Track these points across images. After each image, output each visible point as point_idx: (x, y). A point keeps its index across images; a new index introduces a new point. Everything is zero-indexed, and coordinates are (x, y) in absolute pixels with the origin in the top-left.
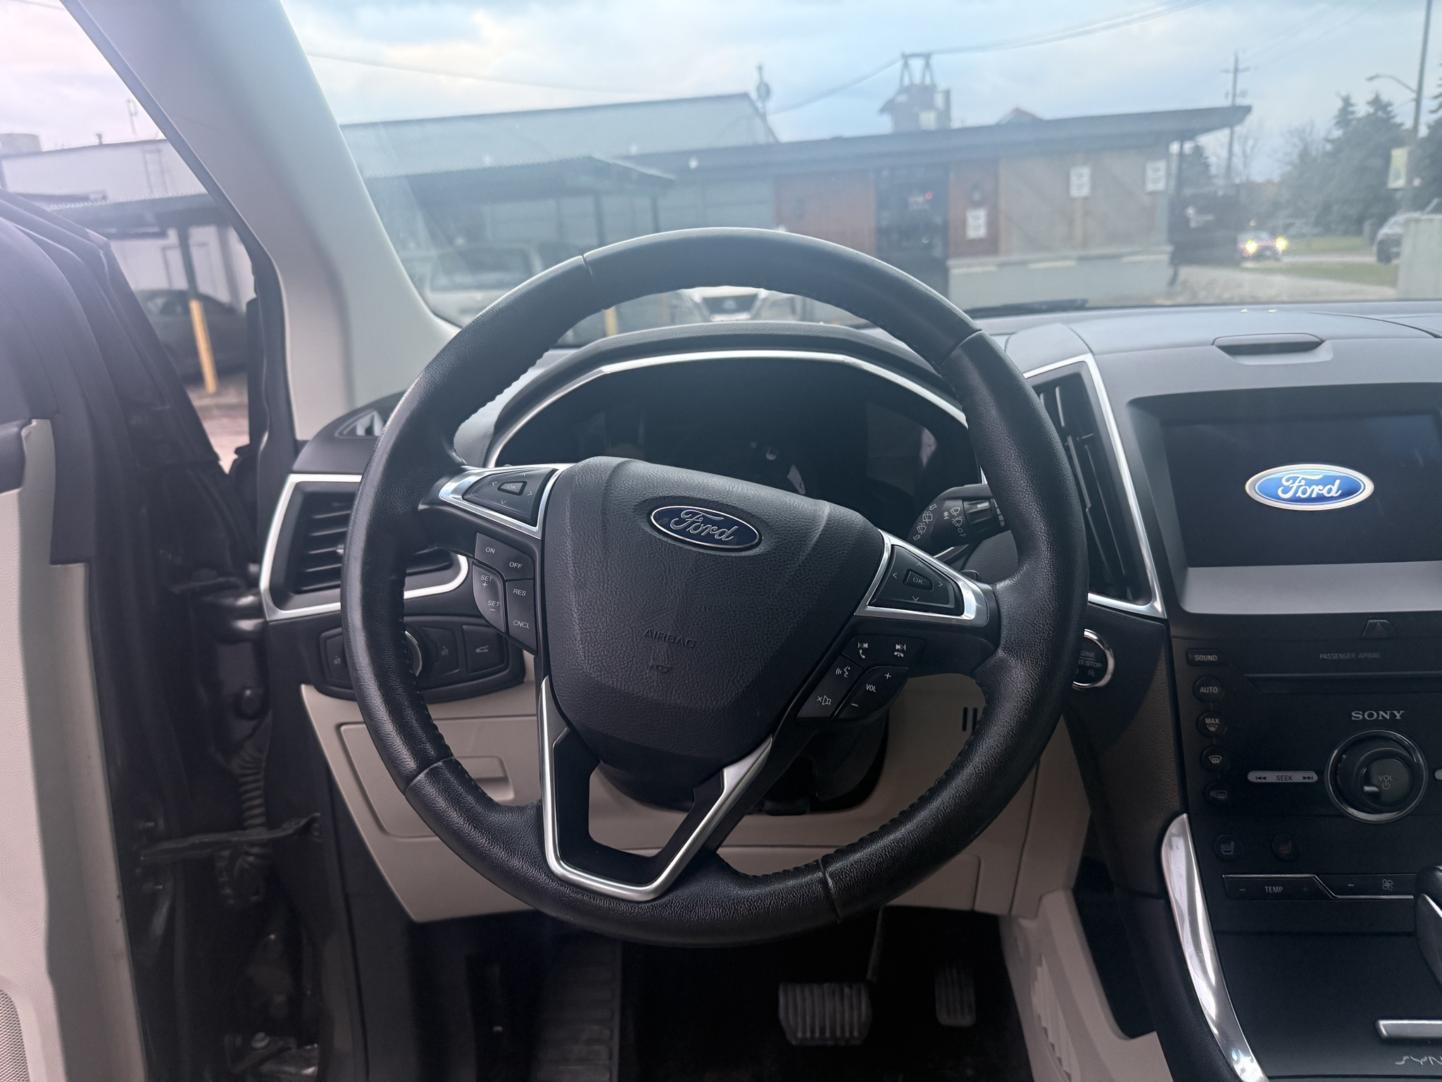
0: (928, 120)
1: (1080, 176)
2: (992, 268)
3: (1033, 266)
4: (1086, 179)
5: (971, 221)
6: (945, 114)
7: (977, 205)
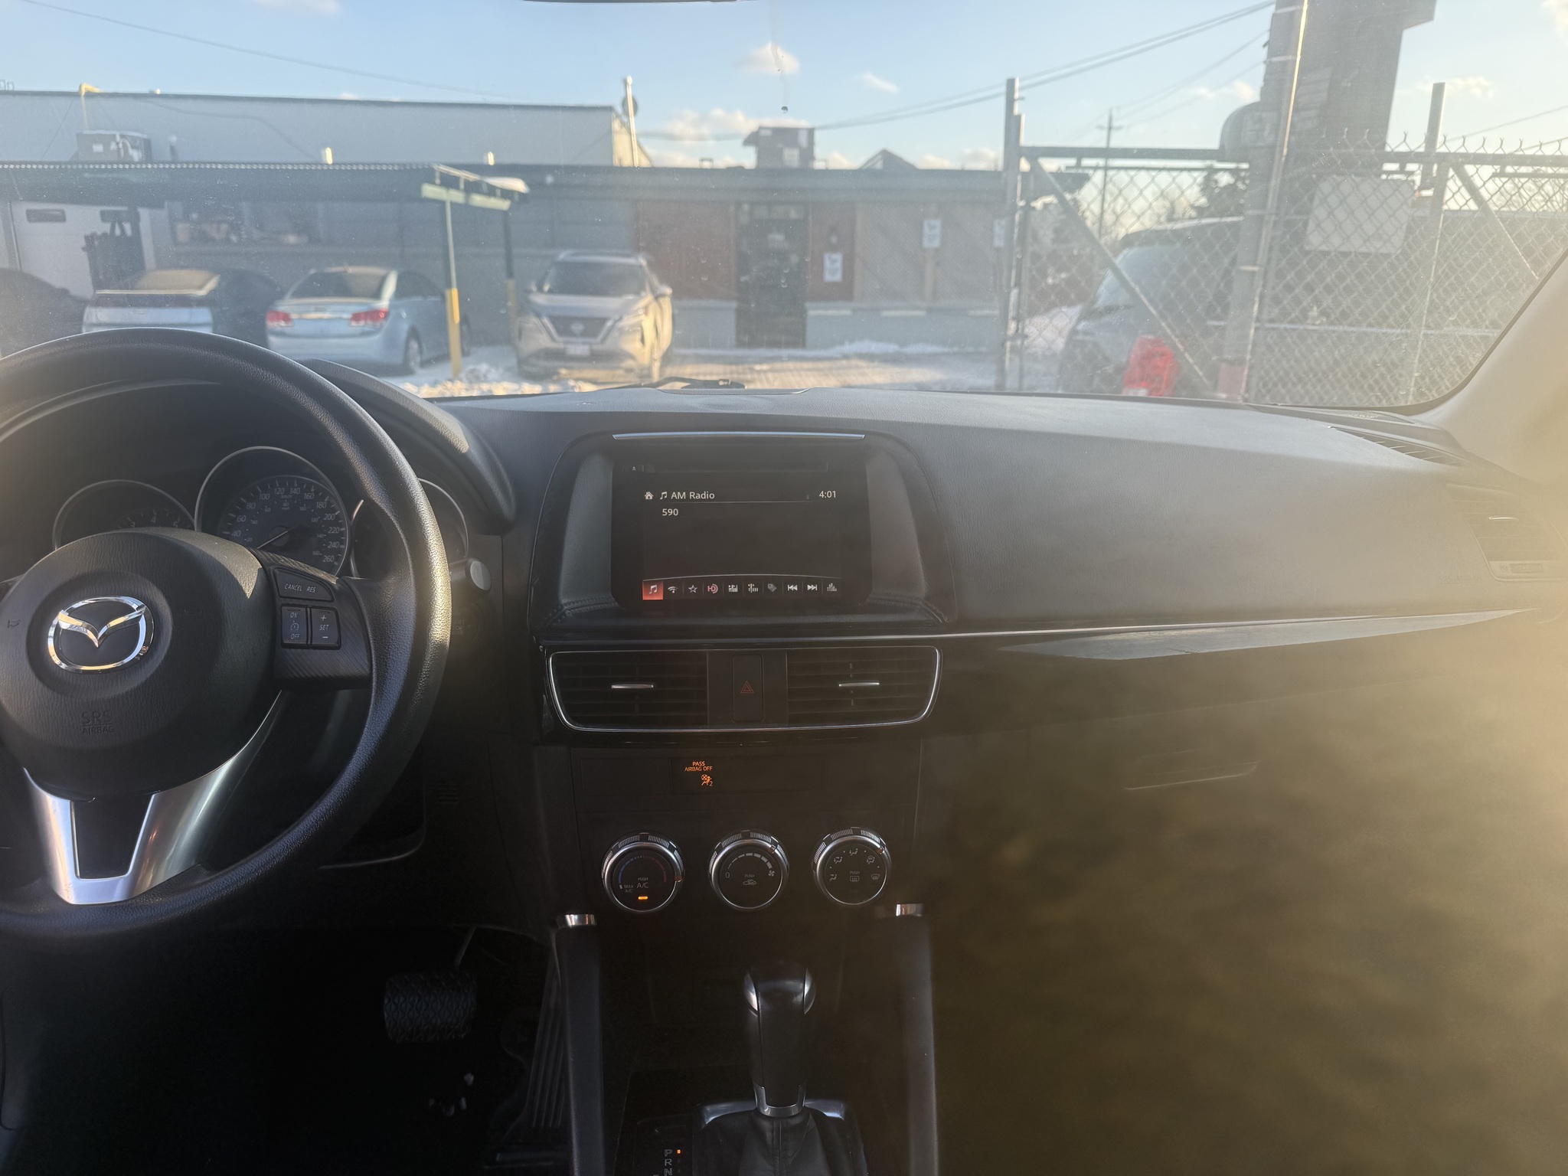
0: (791, 157)
1: (932, 228)
2: (847, 312)
3: (885, 313)
4: (938, 231)
5: (827, 264)
6: (808, 154)
7: (834, 249)
